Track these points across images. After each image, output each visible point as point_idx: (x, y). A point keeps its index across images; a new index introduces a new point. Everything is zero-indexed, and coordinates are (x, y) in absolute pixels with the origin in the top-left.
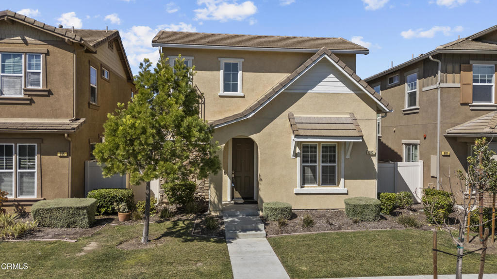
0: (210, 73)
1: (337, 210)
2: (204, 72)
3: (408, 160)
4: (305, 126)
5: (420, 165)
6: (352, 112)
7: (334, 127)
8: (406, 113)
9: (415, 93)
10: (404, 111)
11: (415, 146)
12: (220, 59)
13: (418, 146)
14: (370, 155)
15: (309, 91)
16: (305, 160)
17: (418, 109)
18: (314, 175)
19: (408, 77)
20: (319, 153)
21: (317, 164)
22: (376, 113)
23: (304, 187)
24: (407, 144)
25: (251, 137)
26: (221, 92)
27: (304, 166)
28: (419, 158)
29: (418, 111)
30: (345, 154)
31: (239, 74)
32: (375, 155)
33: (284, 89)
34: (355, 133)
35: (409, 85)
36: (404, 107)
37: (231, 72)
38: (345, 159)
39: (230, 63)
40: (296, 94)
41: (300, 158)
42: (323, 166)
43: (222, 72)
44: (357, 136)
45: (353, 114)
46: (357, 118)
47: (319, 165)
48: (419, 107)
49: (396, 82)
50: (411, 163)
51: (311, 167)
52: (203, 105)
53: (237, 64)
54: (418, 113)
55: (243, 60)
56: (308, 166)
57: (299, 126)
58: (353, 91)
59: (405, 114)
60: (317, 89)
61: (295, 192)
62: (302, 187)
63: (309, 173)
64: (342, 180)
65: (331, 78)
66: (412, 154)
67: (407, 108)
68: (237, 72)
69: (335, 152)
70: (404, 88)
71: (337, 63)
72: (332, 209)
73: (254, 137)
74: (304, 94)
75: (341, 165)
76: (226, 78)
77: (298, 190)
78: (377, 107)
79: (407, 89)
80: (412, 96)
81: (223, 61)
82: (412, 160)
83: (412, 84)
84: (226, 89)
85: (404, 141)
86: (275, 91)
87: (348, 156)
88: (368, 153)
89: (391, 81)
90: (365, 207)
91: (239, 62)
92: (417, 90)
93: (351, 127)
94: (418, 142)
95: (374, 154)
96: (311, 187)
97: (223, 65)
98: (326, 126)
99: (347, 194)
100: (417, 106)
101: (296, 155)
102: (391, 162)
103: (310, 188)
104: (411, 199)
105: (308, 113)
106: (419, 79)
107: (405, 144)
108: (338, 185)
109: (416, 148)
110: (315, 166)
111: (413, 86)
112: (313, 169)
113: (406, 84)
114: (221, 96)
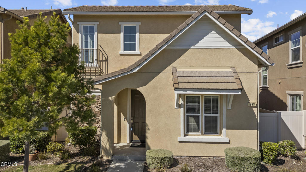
0: (113, 35)
1: (219, 158)
2: (107, 34)
3: (293, 110)
4: (185, 79)
5: (303, 114)
6: (233, 66)
7: (214, 80)
8: (291, 67)
9: (299, 49)
10: (288, 65)
11: (299, 96)
12: (120, 23)
13: (302, 97)
14: (251, 107)
15: (192, 47)
16: (189, 110)
17: (302, 63)
18: (197, 125)
19: (292, 36)
20: (202, 104)
21: (200, 115)
22: (257, 66)
23: (188, 135)
24: (291, 95)
25: (138, 89)
26: (122, 51)
27: (188, 116)
28: (302, 107)
29: (301, 65)
30: (227, 106)
31: (136, 36)
32: (256, 107)
33: (166, 46)
34: (235, 86)
35: (293, 43)
36: (288, 62)
37: (130, 34)
38: (227, 110)
39: (129, 26)
40: (179, 50)
41: (183, 109)
42: (206, 117)
43: (122, 35)
44: (236, 89)
45: (234, 68)
46: (237, 72)
47: (202, 115)
48: (302, 62)
49: (281, 41)
50: (295, 113)
51: (194, 117)
52: (106, 62)
53: (135, 27)
54: (301, 66)
55: (140, 23)
56: (191, 116)
57: (180, 79)
58: (234, 46)
59: (289, 68)
60: (199, 45)
61: (178, 141)
62: (185, 135)
63: (193, 122)
64: (224, 130)
65: (213, 35)
66: (296, 103)
67: (291, 62)
68: (135, 33)
69: (217, 104)
70: (288, 46)
71: (217, 19)
72: (214, 157)
73: (140, 89)
74: (187, 50)
75: (223, 116)
76: (126, 39)
77: (181, 138)
78: (258, 61)
79: (291, 46)
80: (296, 52)
81: (123, 25)
82: (296, 109)
83: (296, 42)
84: (126, 48)
85: (288, 92)
86: (158, 48)
87: (230, 107)
88: (249, 105)
89: (277, 40)
90: (244, 159)
91: (137, 25)
92: (301, 46)
93: (231, 80)
94: (301, 93)
95: (255, 105)
96: (195, 135)
97: (123, 29)
98: (206, 80)
99: (229, 143)
100: (301, 61)
101: (179, 106)
102: (275, 111)
103: (193, 137)
104: (294, 148)
105: (191, 67)
106: (302, 36)
107: (289, 94)
108: (221, 134)
109: (300, 98)
110: (198, 116)
111: (297, 42)
112: (197, 119)
113: (290, 42)
114: (121, 55)
